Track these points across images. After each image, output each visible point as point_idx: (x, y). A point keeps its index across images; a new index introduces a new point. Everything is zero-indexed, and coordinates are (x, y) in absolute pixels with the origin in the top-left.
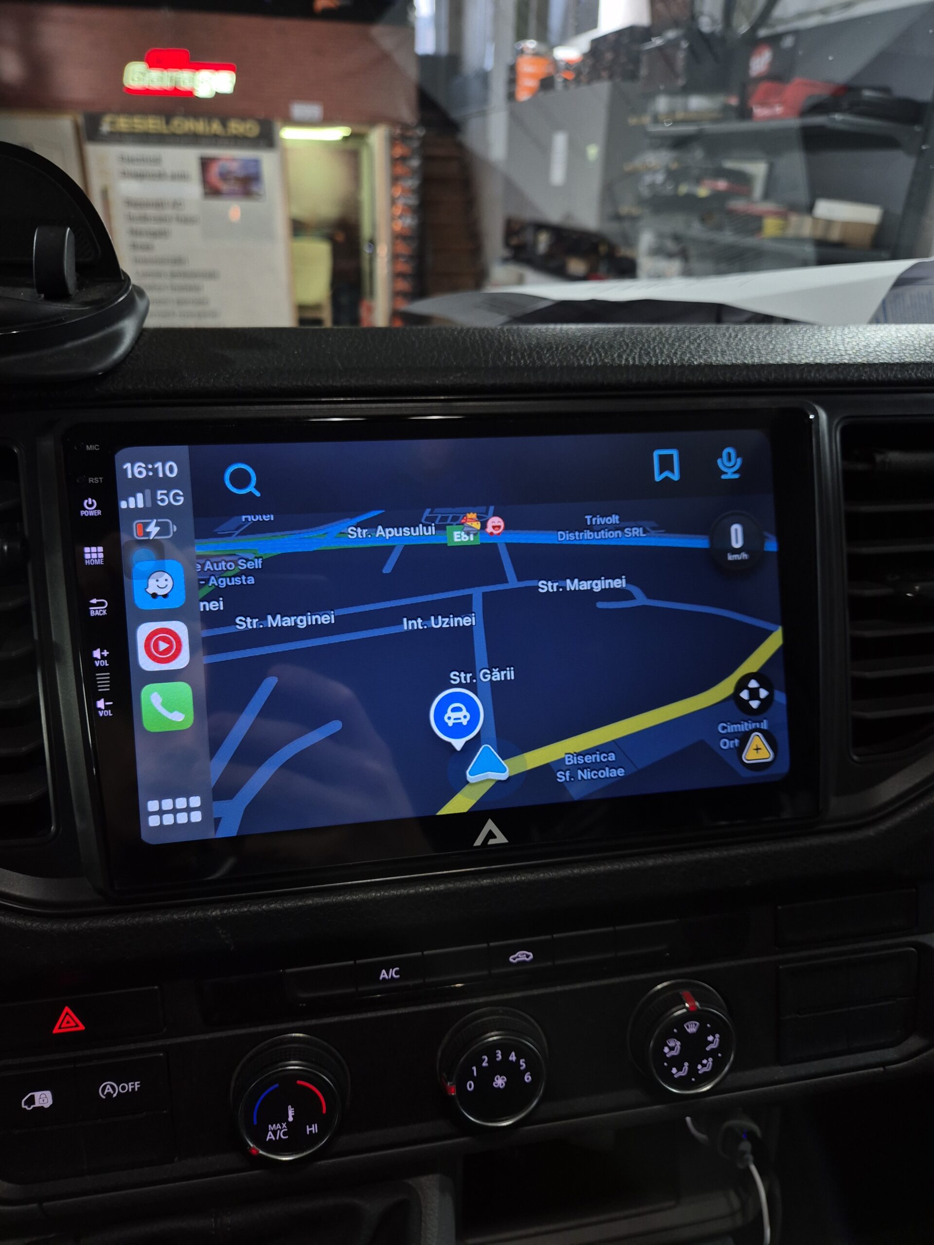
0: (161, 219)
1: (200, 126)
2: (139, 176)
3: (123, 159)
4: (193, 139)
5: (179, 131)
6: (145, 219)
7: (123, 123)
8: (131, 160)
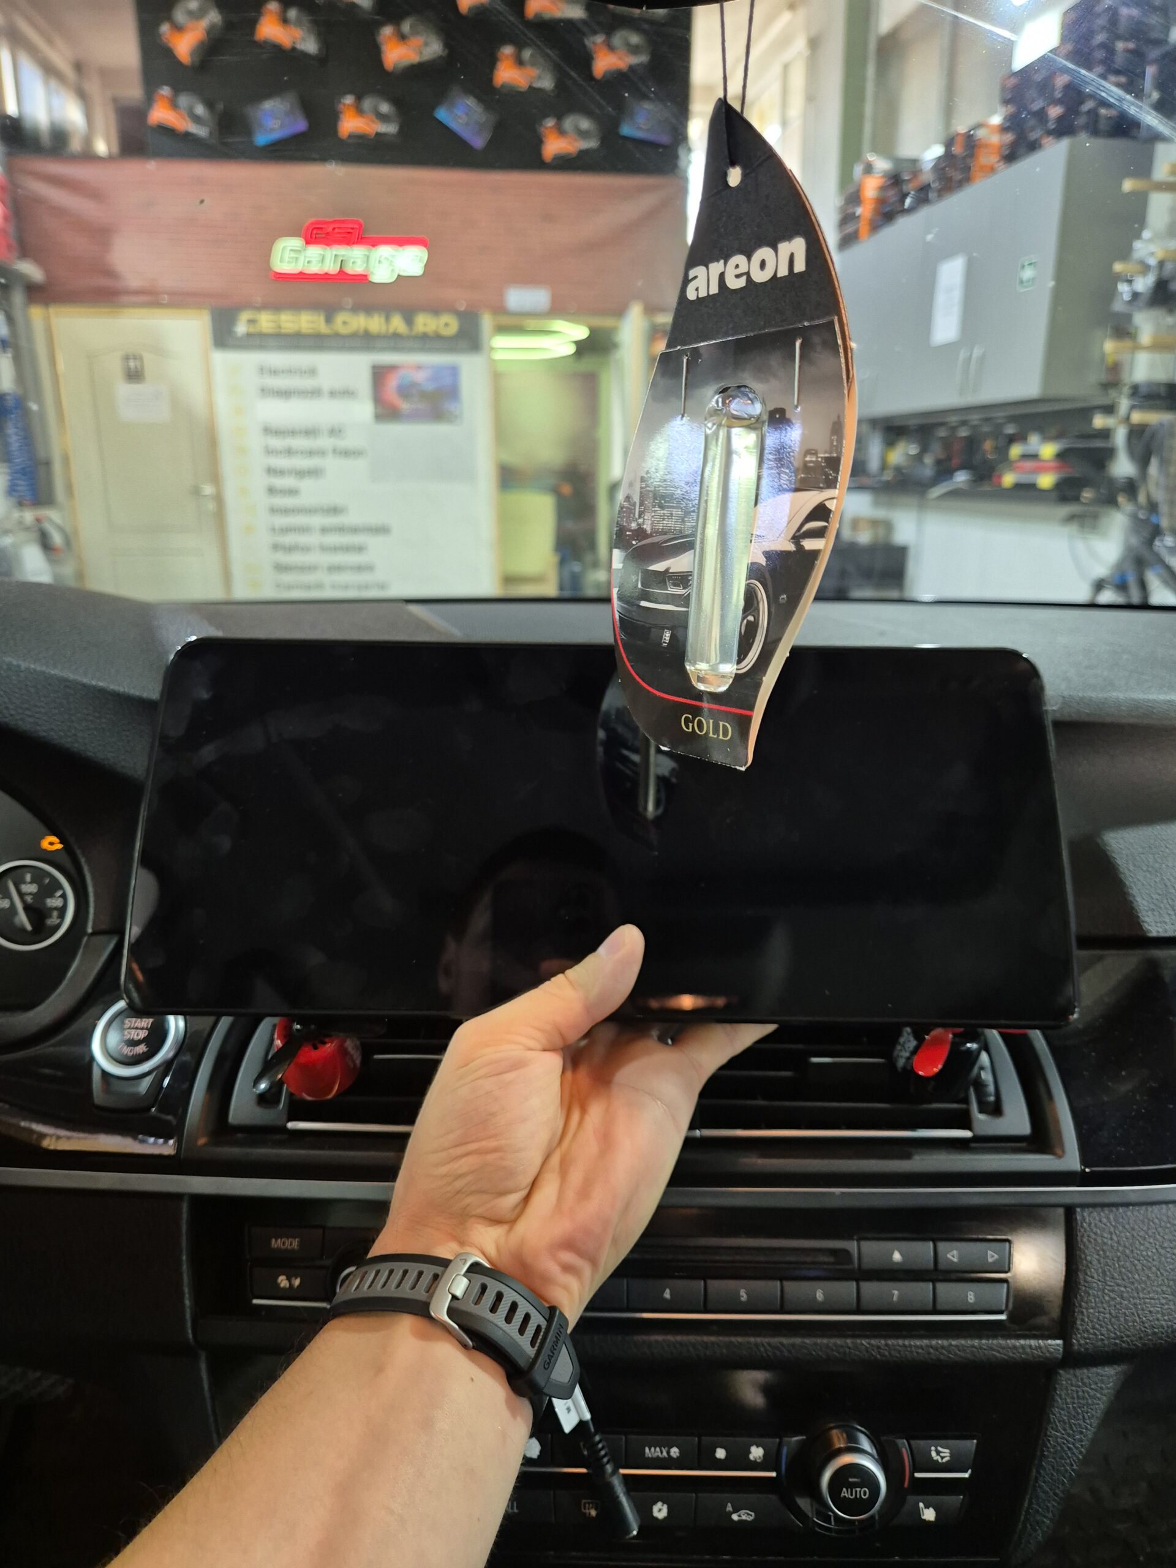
0: (311, 453)
1: (375, 324)
2: (285, 394)
3: (262, 370)
4: (365, 341)
5: (343, 330)
6: (289, 452)
7: (266, 321)
8: (274, 372)
